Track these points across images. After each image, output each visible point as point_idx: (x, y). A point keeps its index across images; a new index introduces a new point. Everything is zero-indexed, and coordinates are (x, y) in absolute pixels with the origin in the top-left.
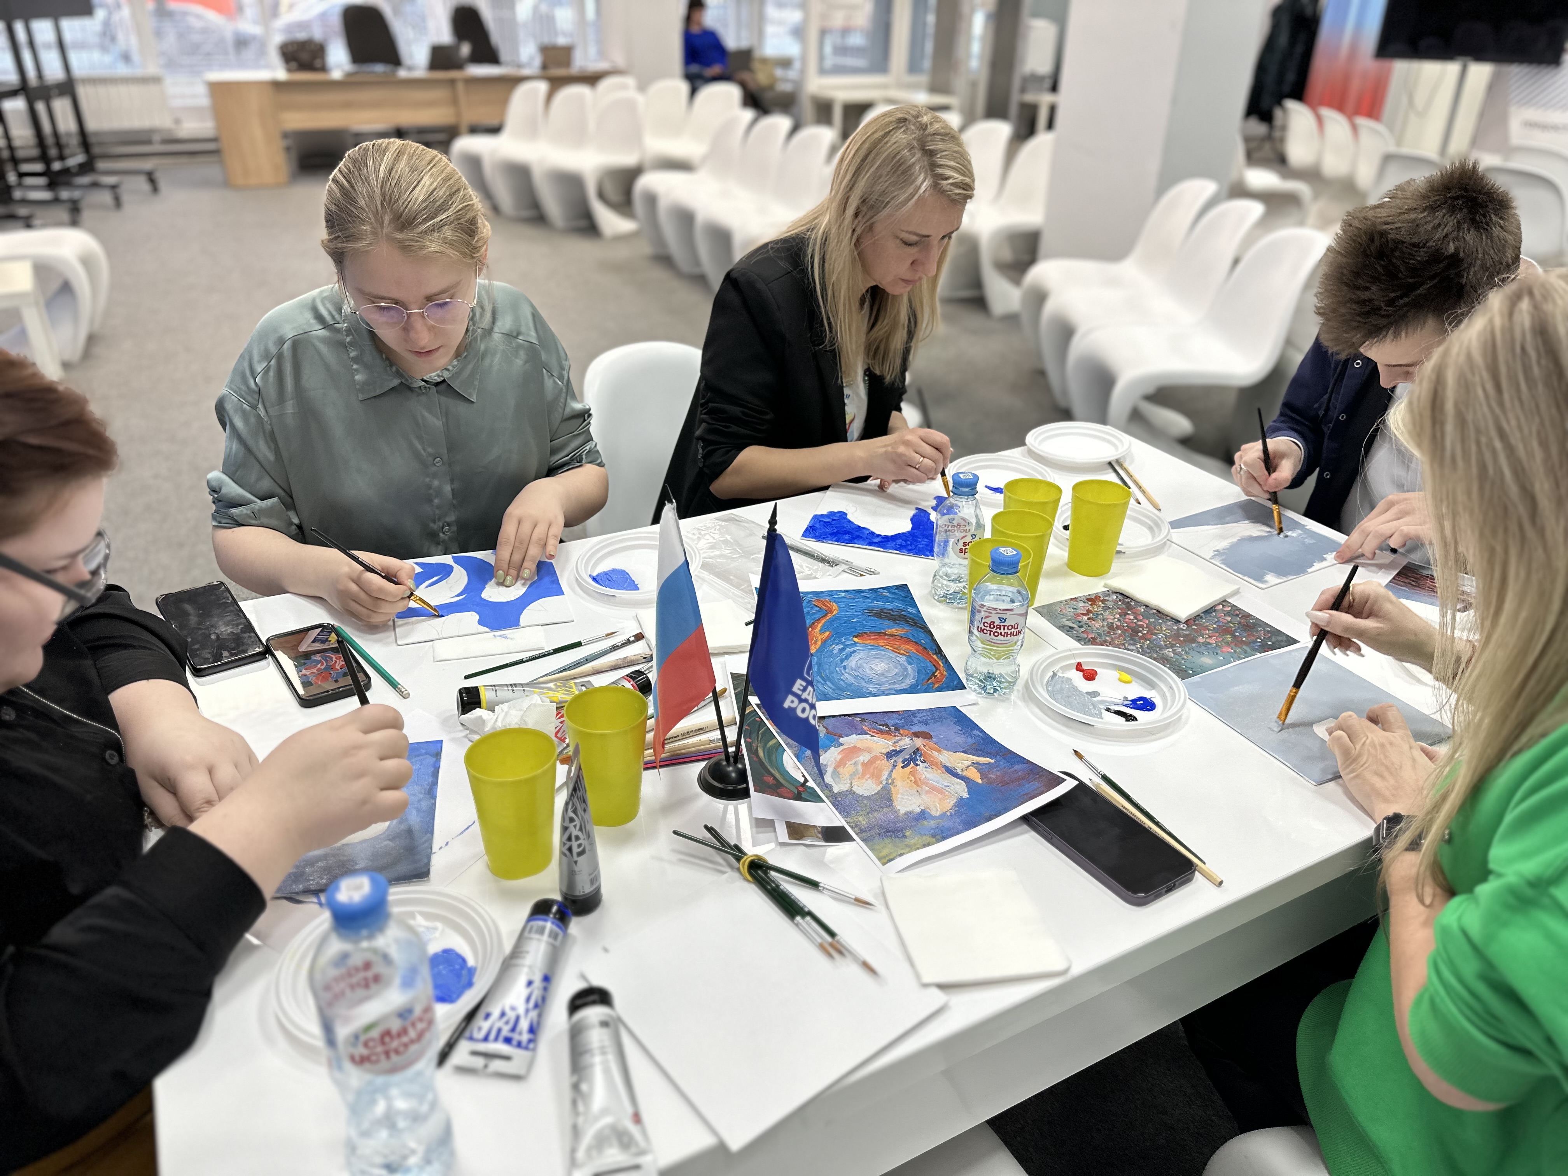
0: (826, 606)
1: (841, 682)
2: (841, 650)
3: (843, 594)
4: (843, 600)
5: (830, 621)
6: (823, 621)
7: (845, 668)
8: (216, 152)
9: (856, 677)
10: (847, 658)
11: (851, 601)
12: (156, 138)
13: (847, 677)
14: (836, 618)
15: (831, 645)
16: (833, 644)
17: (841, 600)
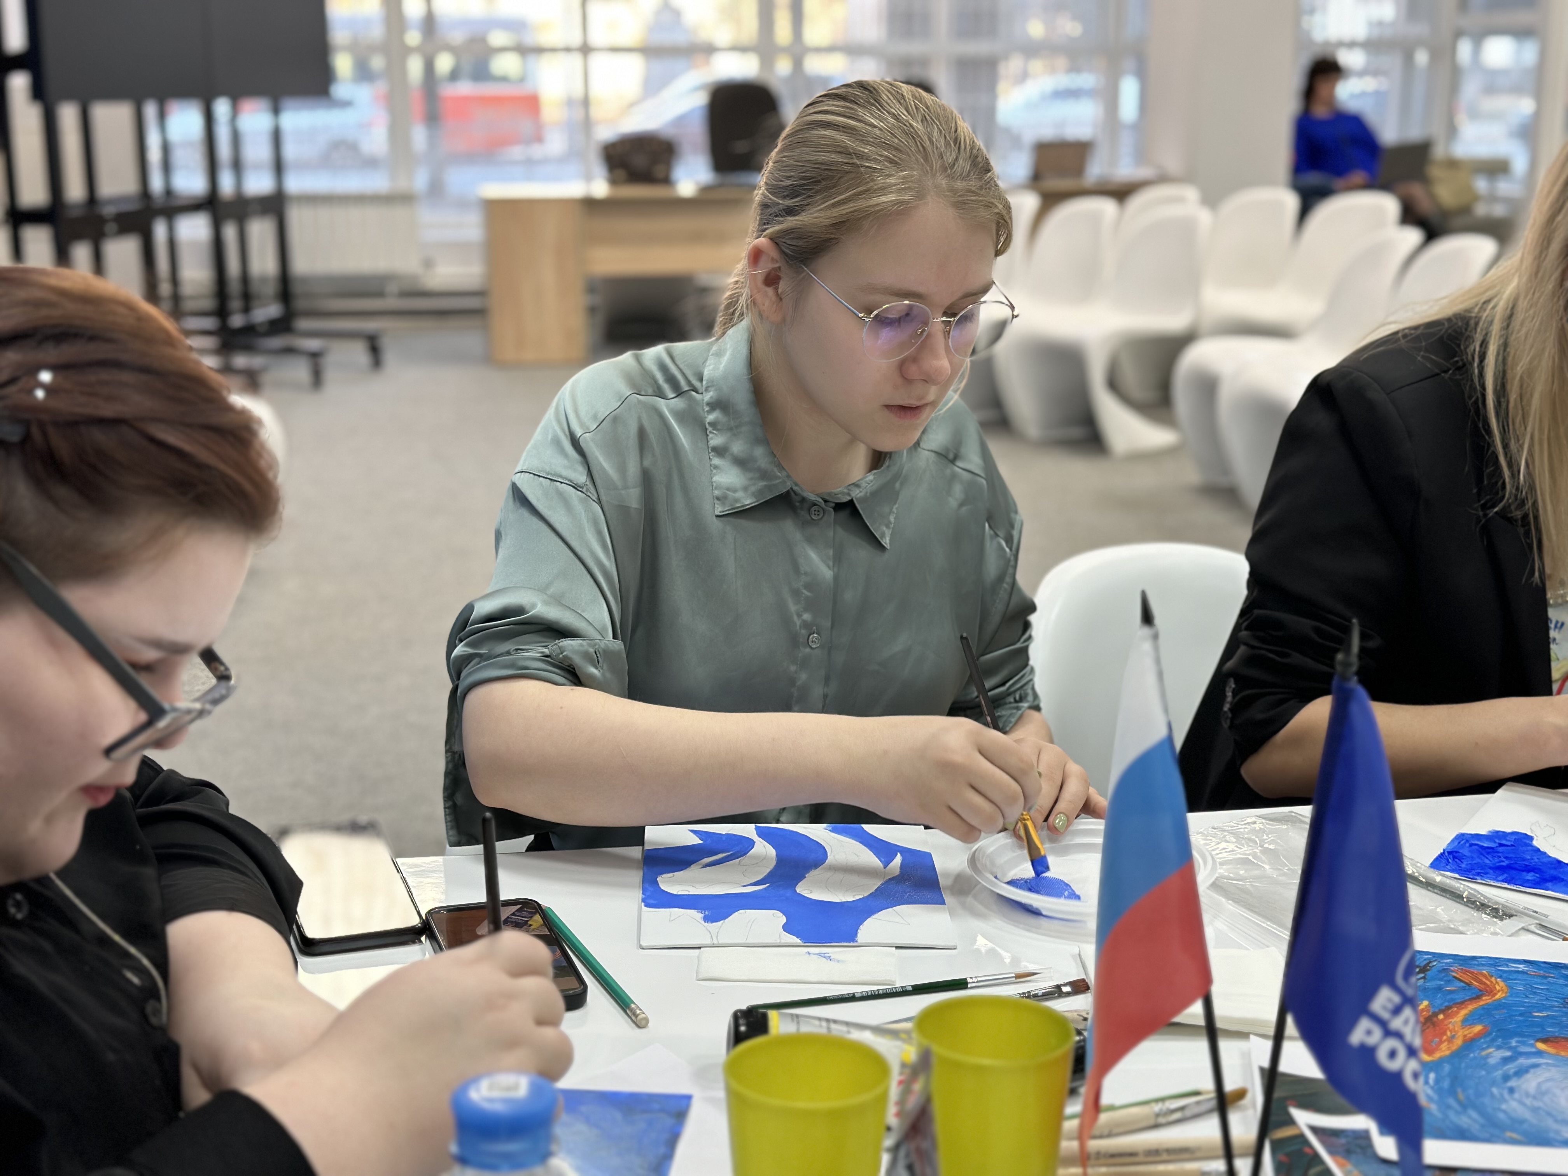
0: (1481, 982)
1: (1501, 1116)
2: (1506, 1060)
3: (1521, 967)
4: (1520, 976)
5: (1487, 1011)
6: (1470, 1007)
7: (1511, 1090)
8: (480, 313)
9: (1535, 1110)
10: (1521, 1072)
11: (1539, 980)
12: (392, 288)
13: (1513, 1106)
14: (1499, 1005)
15: (1484, 1049)
16: (1488, 1047)
17: (1515, 976)
